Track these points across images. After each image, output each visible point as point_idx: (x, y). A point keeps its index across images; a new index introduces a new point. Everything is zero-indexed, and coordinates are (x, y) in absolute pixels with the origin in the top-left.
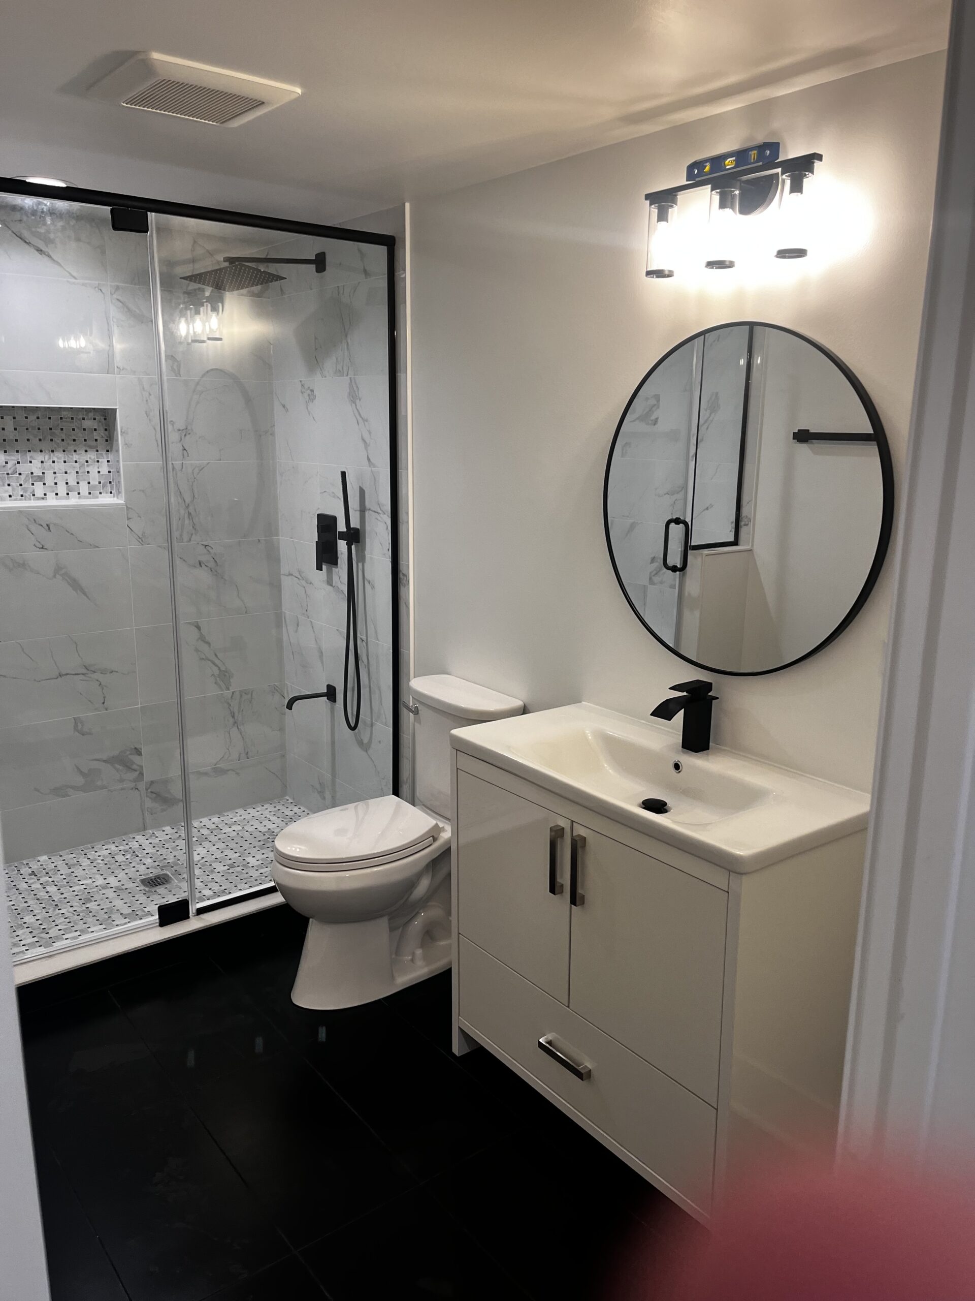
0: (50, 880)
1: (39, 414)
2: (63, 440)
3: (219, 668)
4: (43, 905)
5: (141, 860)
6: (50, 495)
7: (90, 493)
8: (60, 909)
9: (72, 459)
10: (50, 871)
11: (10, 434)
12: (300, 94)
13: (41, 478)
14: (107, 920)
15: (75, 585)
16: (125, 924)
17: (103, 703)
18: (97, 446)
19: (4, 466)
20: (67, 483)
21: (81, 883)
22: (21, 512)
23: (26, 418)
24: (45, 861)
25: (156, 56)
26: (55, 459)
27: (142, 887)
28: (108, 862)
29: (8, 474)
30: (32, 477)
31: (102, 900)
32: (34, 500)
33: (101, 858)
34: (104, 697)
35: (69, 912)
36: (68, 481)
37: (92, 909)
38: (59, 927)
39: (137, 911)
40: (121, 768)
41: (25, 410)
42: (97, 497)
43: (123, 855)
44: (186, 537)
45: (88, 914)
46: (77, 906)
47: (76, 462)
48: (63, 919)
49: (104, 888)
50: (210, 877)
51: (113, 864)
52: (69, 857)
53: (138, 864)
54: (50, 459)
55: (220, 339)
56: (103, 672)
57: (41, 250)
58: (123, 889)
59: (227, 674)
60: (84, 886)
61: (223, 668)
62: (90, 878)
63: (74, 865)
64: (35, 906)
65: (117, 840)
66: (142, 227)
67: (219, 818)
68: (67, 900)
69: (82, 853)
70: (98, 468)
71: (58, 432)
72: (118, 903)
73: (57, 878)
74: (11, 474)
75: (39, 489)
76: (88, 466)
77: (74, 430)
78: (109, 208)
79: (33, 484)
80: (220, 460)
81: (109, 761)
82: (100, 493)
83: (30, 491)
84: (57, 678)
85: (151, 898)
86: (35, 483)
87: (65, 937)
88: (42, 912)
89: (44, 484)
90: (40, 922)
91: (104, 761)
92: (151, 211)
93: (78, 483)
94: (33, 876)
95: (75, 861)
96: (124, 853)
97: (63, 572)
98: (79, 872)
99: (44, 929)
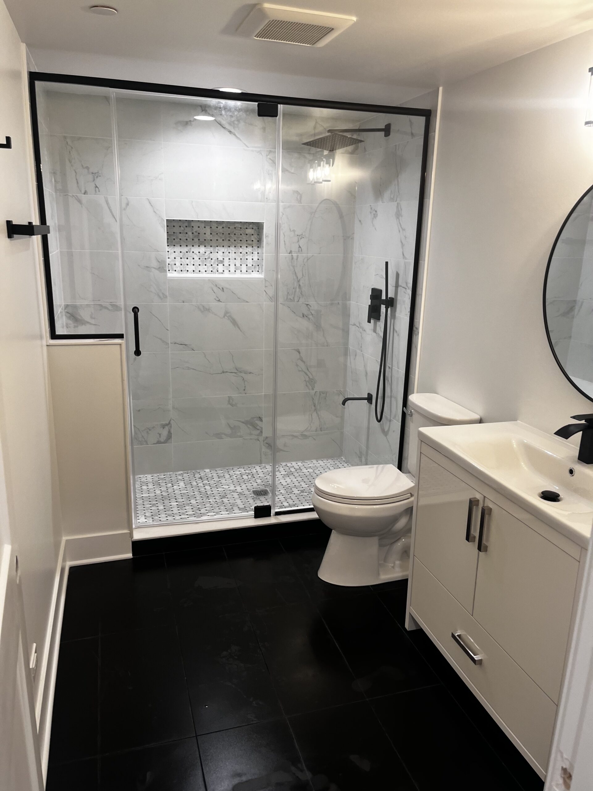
0: (208, 483)
1: (224, 225)
2: (235, 240)
3: (309, 377)
4: (201, 496)
5: (255, 480)
6: (226, 271)
7: (247, 271)
8: (209, 499)
9: (239, 251)
10: (209, 478)
11: (208, 237)
12: (355, 21)
13: (222, 262)
14: (230, 510)
15: (234, 323)
16: (239, 513)
17: (244, 390)
18: (253, 244)
19: (204, 254)
20: (235, 265)
21: (223, 487)
22: (211, 281)
23: (217, 227)
24: (208, 472)
25: (267, 5)
26: (230, 251)
27: (253, 495)
28: (239, 478)
29: (205, 259)
30: (217, 261)
31: (231, 498)
32: (217, 274)
33: (236, 475)
34: (245, 387)
35: (213, 501)
36: (236, 264)
37: (225, 502)
38: (206, 509)
39: (247, 507)
40: (251, 427)
41: (217, 223)
42: (250, 274)
43: (247, 475)
44: (296, 299)
45: (222, 505)
46: (217, 499)
47: (241, 253)
48: (209, 505)
49: (233, 492)
50: (289, 496)
51: (240, 479)
52: (220, 472)
53: (253, 482)
54: (227, 251)
55: (329, 181)
56: (246, 373)
57: (231, 132)
58: (242, 494)
59: (313, 381)
60: (224, 489)
61: (311, 377)
62: (228, 485)
63: (222, 477)
64: (198, 495)
65: (246, 467)
66: (274, 114)
67: (302, 463)
68: (214, 495)
69: (227, 471)
70: (252, 257)
71: (232, 235)
72: (239, 502)
73: (212, 482)
74: (208, 259)
75: (220, 267)
76: (247, 255)
77: (241, 234)
78: (257, 103)
79: (218, 265)
80: (320, 254)
81: (246, 423)
82: (252, 271)
83: (216, 268)
84: (221, 373)
85: (255, 502)
86: (219, 264)
87: (208, 514)
88: (200, 499)
89: (223, 265)
90: (198, 504)
91: (243, 422)
92: (280, 104)
93: (241, 265)
94: (200, 479)
95: (222, 475)
96: (248, 475)
97: (228, 315)
98: (223, 481)
99: (199, 508)
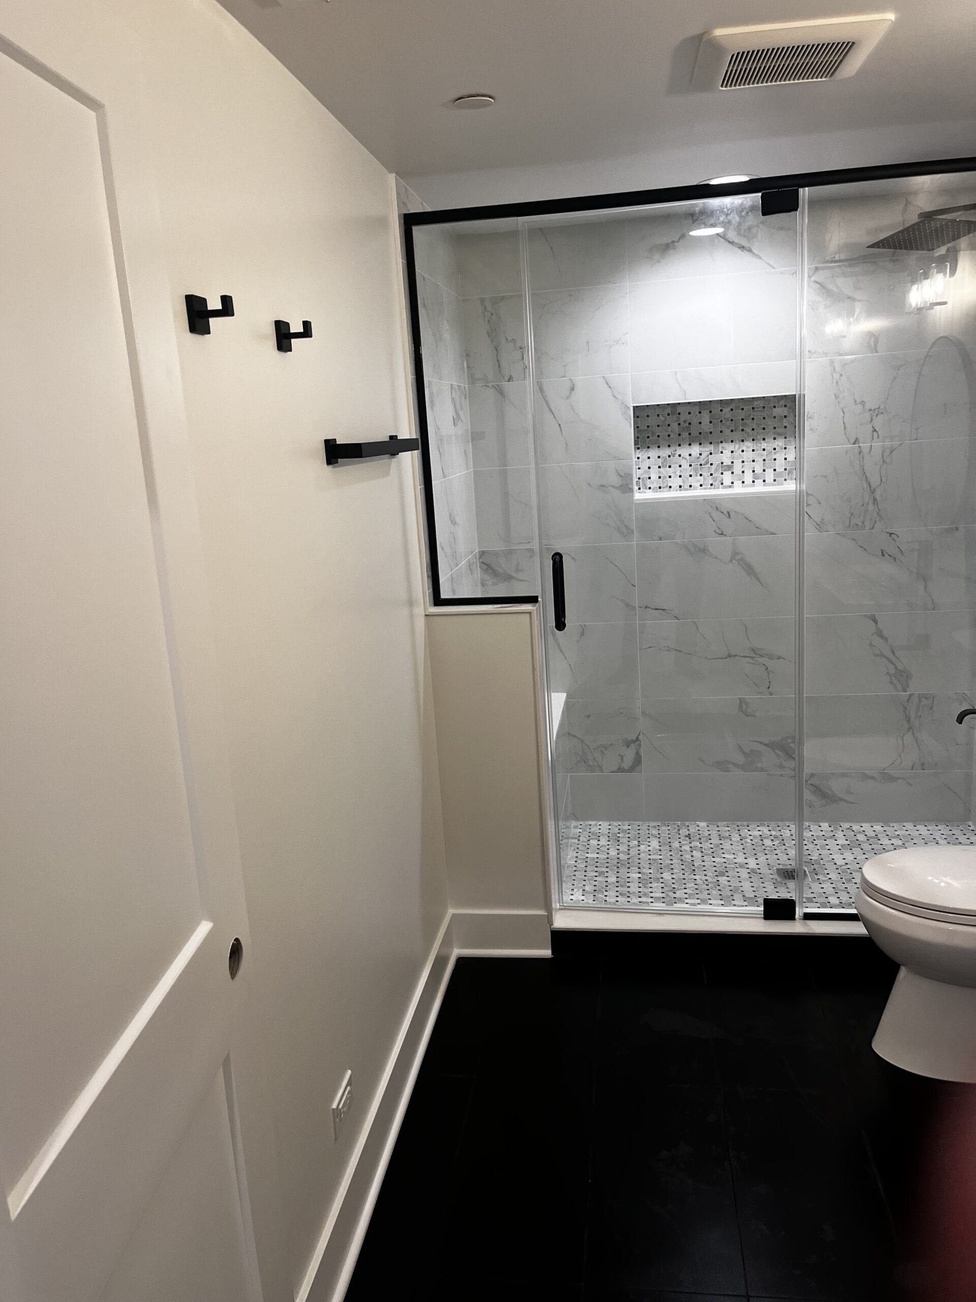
0: (700, 845)
1: (733, 406)
2: (753, 429)
3: (896, 668)
4: (683, 867)
5: (786, 850)
6: (738, 483)
7: (775, 480)
8: (695, 875)
9: (760, 447)
10: (704, 837)
11: (706, 427)
12: (893, 20)
13: (730, 468)
14: (727, 900)
15: (750, 570)
17: (769, 688)
18: (786, 433)
19: (698, 458)
20: (754, 471)
21: (723, 855)
22: (707, 501)
23: (721, 411)
24: (703, 827)
25: (720, 32)
26: (744, 448)
27: (776, 876)
28: (756, 843)
29: (701, 465)
30: (722, 467)
31: (734, 877)
32: (722, 488)
33: (751, 838)
34: (770, 682)
35: (701, 880)
36: (755, 469)
37: (722, 883)
38: (686, 891)
40: (780, 753)
41: (721, 403)
42: (782, 484)
43: (772, 840)
44: (868, 525)
45: (716, 887)
46: (710, 876)
47: (764, 450)
48: (693, 885)
49: (741, 866)
51: (759, 846)
52: (724, 830)
53: (782, 853)
54: (739, 448)
56: (771, 657)
57: (743, 247)
58: (757, 873)
59: (903, 674)
60: (725, 860)
61: (900, 667)
62: (734, 854)
63: (725, 838)
64: (677, 866)
65: (773, 824)
68: (705, 868)
69: (737, 828)
70: (785, 455)
71: (749, 421)
73: (706, 846)
74: (704, 465)
75: (727, 478)
76: (775, 453)
77: (764, 418)
78: (760, 194)
79: (722, 474)
80: (916, 439)
81: (771, 746)
82: (785, 480)
83: (719, 479)
84: (727, 658)
86: (724, 472)
88: (679, 873)
89: (733, 473)
90: (674, 881)
91: (766, 745)
92: (803, 186)
93: (764, 471)
94: (687, 838)
95: (727, 834)
97: (738, 557)
98: (726, 845)
99: (674, 888)
